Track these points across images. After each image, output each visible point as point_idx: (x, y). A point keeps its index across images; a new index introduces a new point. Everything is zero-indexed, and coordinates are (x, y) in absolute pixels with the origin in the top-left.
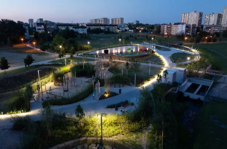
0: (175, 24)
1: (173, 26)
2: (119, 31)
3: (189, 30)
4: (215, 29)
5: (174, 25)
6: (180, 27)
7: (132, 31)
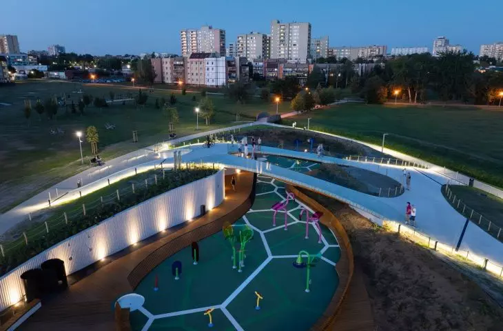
0: (194, 56)
1: (189, 60)
2: (17, 78)
3: (235, 72)
4: (288, 70)
5: (191, 58)
6: (210, 63)
7: (62, 74)
